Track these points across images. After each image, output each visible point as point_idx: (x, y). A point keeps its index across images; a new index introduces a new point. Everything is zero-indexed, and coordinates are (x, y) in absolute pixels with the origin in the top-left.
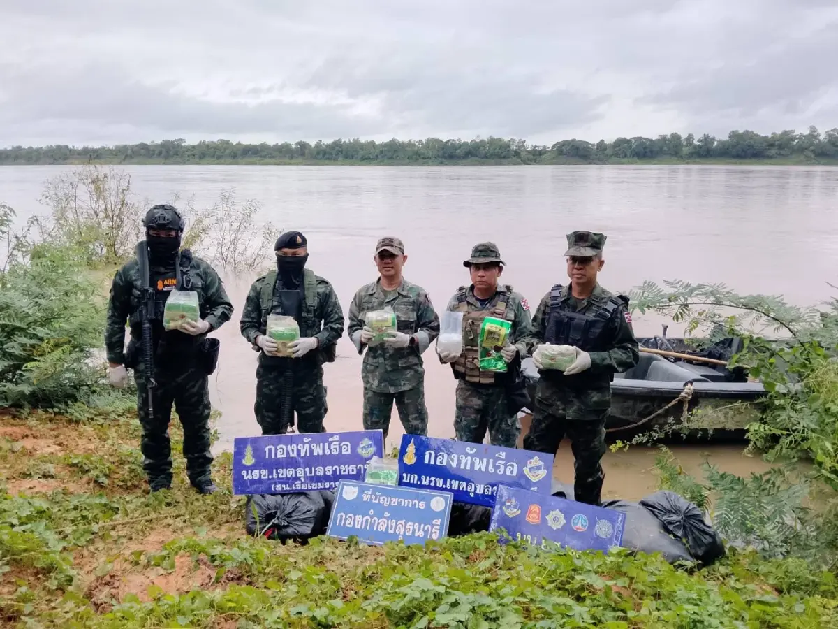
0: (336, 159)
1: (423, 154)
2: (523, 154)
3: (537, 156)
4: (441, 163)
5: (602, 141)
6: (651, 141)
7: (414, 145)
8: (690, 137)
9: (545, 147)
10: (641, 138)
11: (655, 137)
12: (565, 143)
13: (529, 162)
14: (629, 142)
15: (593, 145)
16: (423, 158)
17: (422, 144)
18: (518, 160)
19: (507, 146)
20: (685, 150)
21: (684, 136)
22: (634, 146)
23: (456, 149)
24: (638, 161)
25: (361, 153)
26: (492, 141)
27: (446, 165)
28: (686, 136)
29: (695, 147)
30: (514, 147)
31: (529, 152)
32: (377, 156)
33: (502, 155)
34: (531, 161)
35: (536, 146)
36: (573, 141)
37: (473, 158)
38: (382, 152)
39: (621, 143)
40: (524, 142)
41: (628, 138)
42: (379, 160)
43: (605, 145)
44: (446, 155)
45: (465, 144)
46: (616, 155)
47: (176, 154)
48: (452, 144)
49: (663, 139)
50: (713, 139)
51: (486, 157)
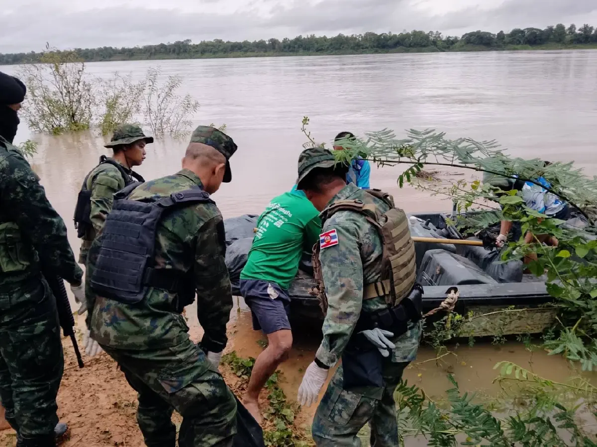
0: (297, 51)
1: (363, 45)
2: (439, 43)
3: (449, 45)
4: (376, 52)
5: (502, 32)
6: (540, 30)
7: (356, 38)
8: (572, 27)
9: (456, 38)
10: (532, 29)
11: (543, 28)
12: (472, 34)
13: (443, 49)
14: (522, 32)
15: (494, 35)
16: (363, 48)
17: (362, 37)
18: (435, 48)
19: (427, 37)
20: (568, 38)
21: (567, 26)
22: (526, 36)
23: (388, 41)
24: (529, 46)
25: (316, 46)
26: (415, 34)
27: (380, 53)
28: (569, 26)
29: (576, 35)
30: (432, 38)
31: (444, 41)
32: (328, 48)
33: (423, 44)
34: (445, 48)
35: (449, 37)
36: (479, 32)
37: (401, 47)
38: (331, 44)
39: (516, 32)
40: (440, 33)
41: (522, 29)
42: (329, 51)
43: (504, 34)
44: (380, 46)
45: (395, 36)
46: (511, 43)
47: (185, 51)
48: (384, 37)
49: (551, 29)
50: (591, 28)
51: (410, 46)
